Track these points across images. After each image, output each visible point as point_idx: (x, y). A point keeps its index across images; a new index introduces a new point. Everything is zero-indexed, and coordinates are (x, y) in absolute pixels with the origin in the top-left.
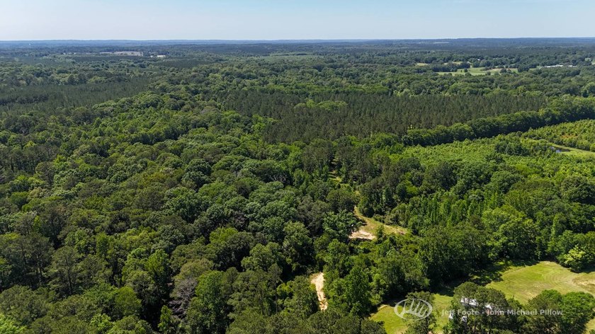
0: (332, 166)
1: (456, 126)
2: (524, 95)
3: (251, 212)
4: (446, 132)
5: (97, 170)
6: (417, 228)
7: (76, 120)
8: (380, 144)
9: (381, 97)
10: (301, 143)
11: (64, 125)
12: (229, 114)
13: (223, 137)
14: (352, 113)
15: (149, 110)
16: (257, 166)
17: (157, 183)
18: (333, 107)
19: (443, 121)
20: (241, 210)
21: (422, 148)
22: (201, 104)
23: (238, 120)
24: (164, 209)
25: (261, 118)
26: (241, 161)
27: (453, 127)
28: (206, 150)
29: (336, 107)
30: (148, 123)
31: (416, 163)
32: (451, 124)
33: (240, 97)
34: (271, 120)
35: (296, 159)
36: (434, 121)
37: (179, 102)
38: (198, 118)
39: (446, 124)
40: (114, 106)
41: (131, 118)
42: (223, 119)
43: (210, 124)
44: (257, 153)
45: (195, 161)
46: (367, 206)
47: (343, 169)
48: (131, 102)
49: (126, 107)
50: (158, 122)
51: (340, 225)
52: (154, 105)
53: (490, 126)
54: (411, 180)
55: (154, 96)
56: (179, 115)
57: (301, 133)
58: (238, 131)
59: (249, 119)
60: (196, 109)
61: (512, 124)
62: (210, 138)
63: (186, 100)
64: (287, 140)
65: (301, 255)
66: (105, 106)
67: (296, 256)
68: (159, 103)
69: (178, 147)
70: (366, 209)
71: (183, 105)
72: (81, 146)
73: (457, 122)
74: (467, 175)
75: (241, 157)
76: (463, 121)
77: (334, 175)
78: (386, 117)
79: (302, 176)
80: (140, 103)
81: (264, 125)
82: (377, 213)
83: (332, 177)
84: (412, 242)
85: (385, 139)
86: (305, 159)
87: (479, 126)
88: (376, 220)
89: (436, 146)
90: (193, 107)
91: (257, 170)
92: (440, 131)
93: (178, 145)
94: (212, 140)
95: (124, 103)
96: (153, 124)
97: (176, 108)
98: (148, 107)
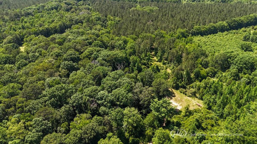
0: (152, 49)
1: (219, 23)
2: (251, 3)
3: (102, 99)
4: (214, 27)
5: (9, 57)
6: (211, 104)
7: (11, 18)
8: (179, 36)
9: (176, 4)
10: (134, 36)
11: (3, 21)
12: (95, 15)
13: (89, 32)
14: (161, 14)
15: (53, 11)
16: (108, 56)
17: (41, 72)
18: (151, 10)
19: (212, 20)
20: (95, 98)
21: (201, 38)
22: (81, 8)
23: (99, 19)
24: (41, 97)
25: (112, 18)
26: (98, 51)
27: (218, 24)
28: (77, 43)
29: (153, 10)
30: (50, 21)
31: (204, 52)
32: (216, 22)
33: (102, 4)
34: (117, 19)
35: (131, 48)
36: (207, 21)
37: (70, 6)
38: (77, 18)
39: (214, 23)
40: (34, 9)
41: (42, 17)
42: (91, 18)
43: (84, 21)
44: (108, 43)
45: (69, 52)
46: (175, 83)
47: (159, 54)
48: (44, 6)
49: (41, 10)
50: (56, 19)
51: (162, 110)
52: (56, 9)
53: (238, 23)
54: (201, 64)
55: (56, 3)
56: (68, 15)
57: (134, 29)
58: (98, 27)
59: (105, 18)
60: (78, 11)
61: (249, 21)
62: (82, 32)
63: (74, 5)
64: (126, 33)
65: (135, 130)
66: (30, 9)
67: (132, 131)
68: (59, 7)
69: (61, 40)
70: (175, 85)
71: (72, 8)
72: (8, 37)
73: (220, 21)
74: (240, 64)
75: (99, 48)
76: (223, 20)
77: (153, 55)
78: (181, 17)
79: (135, 59)
80: (48, 7)
81: (113, 22)
82: (181, 87)
83: (152, 57)
84: (209, 118)
85: (182, 33)
86: (137, 47)
87: (231, 23)
88: (181, 92)
89: (209, 36)
90: (76, 10)
91: (107, 59)
92: (211, 27)
93: (62, 39)
94: (83, 34)
95: (40, 7)
96: (53, 21)
97: (68, 10)
98: (53, 10)
